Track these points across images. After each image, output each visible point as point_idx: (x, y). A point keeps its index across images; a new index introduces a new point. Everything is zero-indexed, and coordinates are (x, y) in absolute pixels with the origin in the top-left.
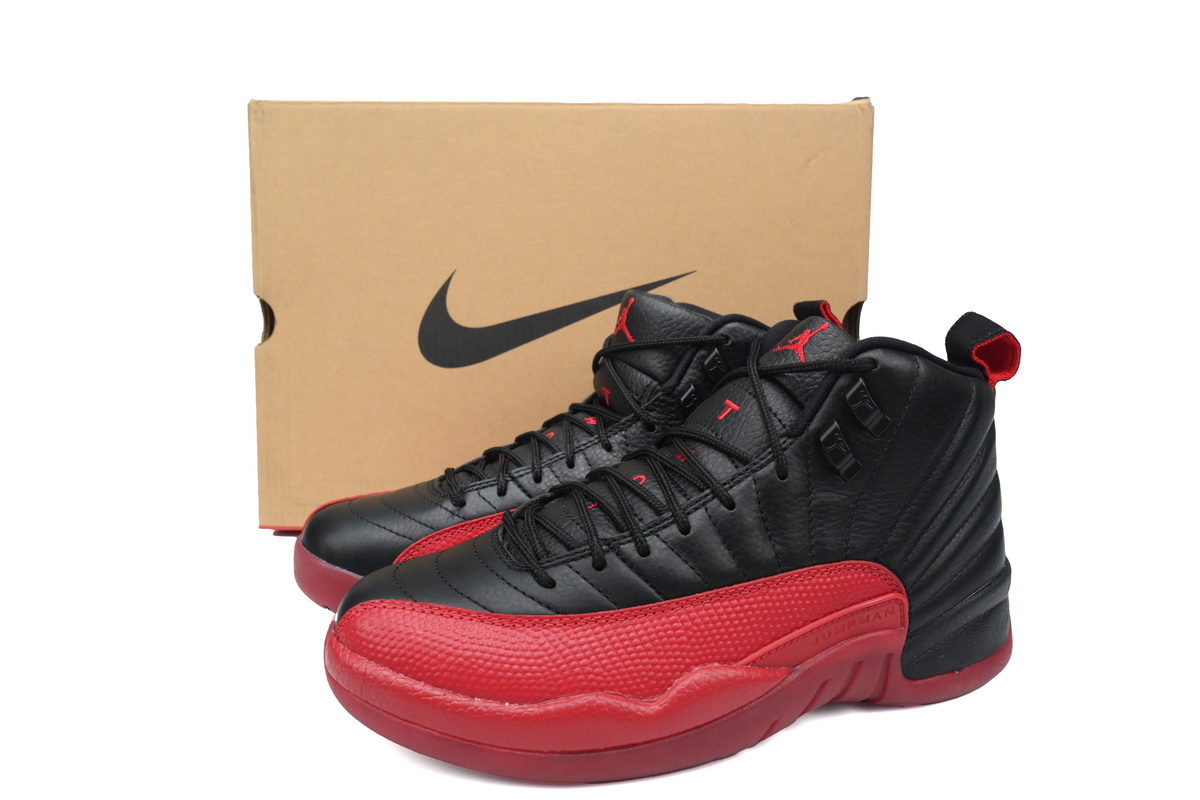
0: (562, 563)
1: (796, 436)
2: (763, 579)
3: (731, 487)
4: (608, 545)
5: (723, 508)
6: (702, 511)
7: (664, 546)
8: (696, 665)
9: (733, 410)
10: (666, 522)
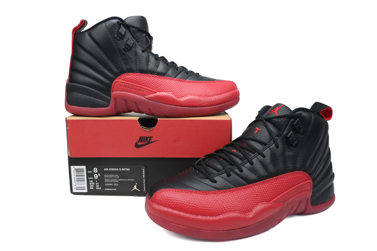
0: (218, 175)
1: (280, 136)
2: (275, 177)
3: (263, 151)
4: (230, 169)
5: (262, 158)
6: (256, 158)
7: (246, 169)
8: (260, 203)
9: (259, 130)
10: (246, 162)
